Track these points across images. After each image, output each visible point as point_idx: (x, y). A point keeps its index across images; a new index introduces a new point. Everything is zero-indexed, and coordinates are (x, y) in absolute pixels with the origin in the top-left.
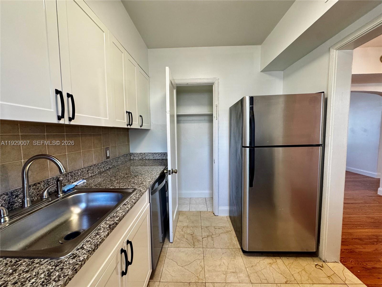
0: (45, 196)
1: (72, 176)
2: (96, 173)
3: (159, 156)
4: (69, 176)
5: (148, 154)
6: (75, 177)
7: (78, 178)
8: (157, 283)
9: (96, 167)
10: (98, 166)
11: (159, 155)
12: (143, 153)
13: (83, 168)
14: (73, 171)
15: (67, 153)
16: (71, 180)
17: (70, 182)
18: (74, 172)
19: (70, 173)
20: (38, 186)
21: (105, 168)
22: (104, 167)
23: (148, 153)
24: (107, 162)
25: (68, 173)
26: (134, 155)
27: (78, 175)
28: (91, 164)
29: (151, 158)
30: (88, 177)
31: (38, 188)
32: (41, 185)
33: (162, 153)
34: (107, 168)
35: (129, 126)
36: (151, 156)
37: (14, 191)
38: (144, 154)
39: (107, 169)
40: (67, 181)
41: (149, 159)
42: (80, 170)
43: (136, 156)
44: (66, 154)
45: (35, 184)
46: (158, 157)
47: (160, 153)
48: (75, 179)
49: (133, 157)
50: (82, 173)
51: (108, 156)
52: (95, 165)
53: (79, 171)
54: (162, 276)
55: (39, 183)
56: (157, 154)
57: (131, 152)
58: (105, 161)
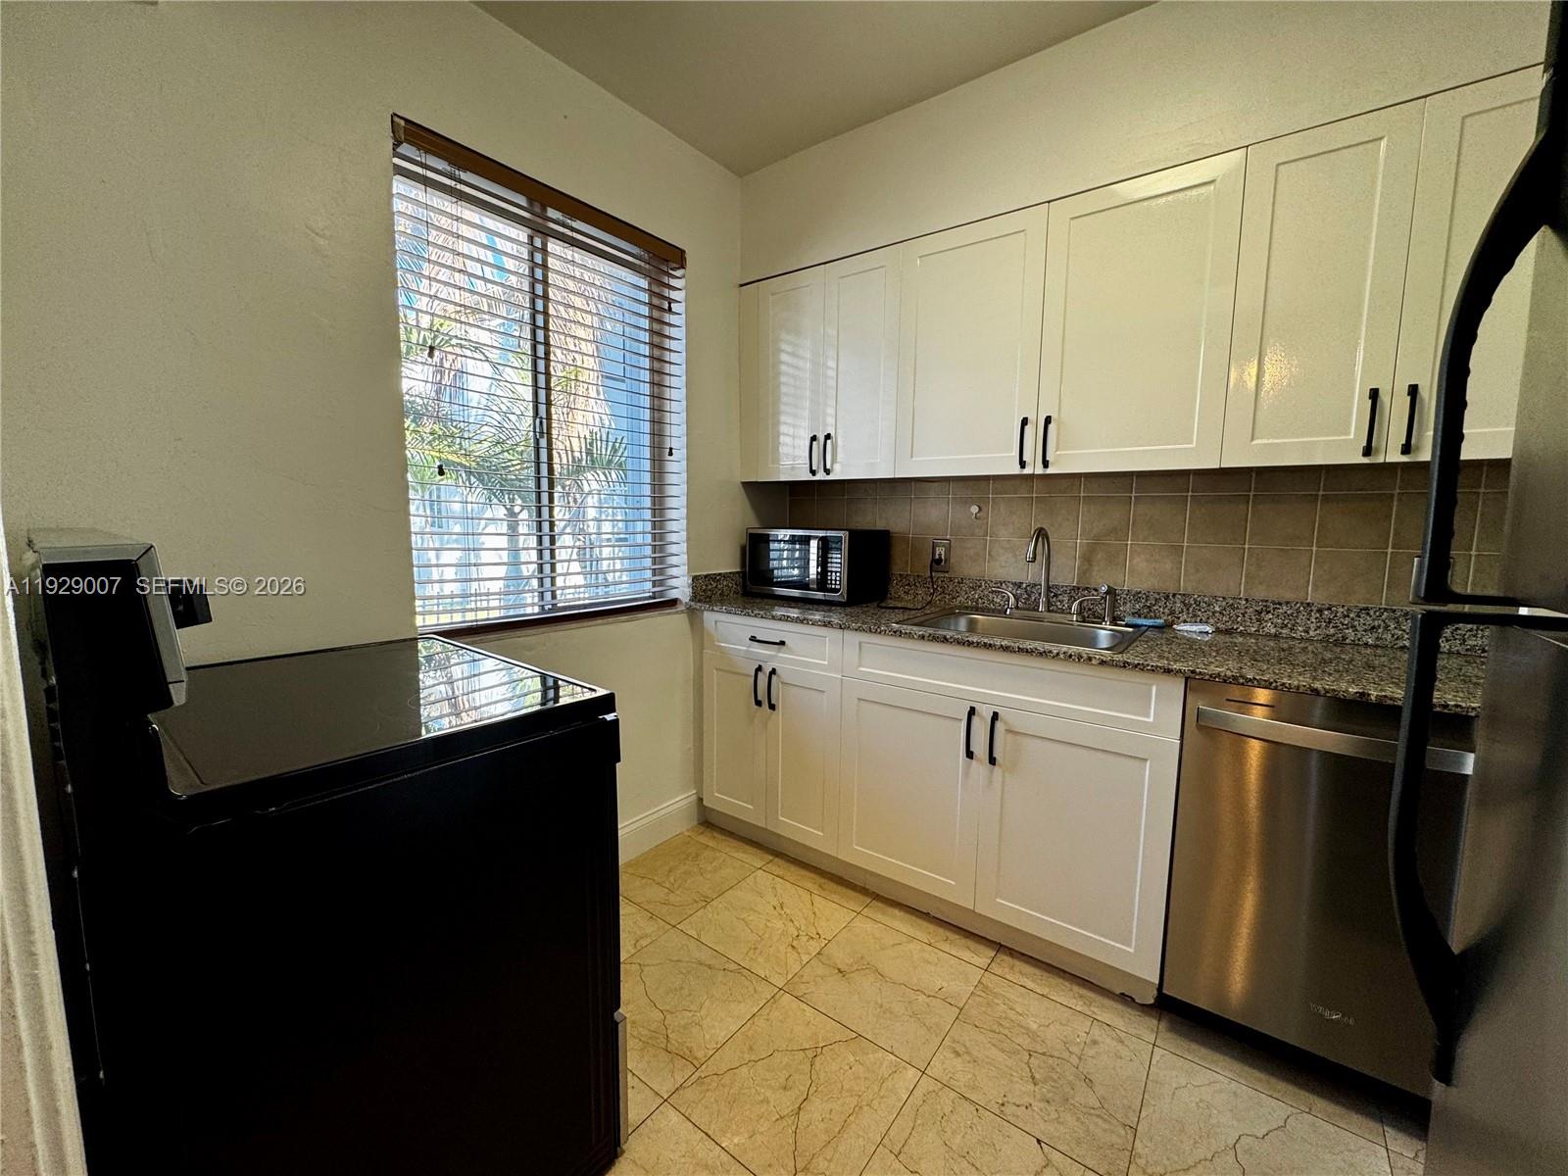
42: (1222, 599)
58: (1394, 611)
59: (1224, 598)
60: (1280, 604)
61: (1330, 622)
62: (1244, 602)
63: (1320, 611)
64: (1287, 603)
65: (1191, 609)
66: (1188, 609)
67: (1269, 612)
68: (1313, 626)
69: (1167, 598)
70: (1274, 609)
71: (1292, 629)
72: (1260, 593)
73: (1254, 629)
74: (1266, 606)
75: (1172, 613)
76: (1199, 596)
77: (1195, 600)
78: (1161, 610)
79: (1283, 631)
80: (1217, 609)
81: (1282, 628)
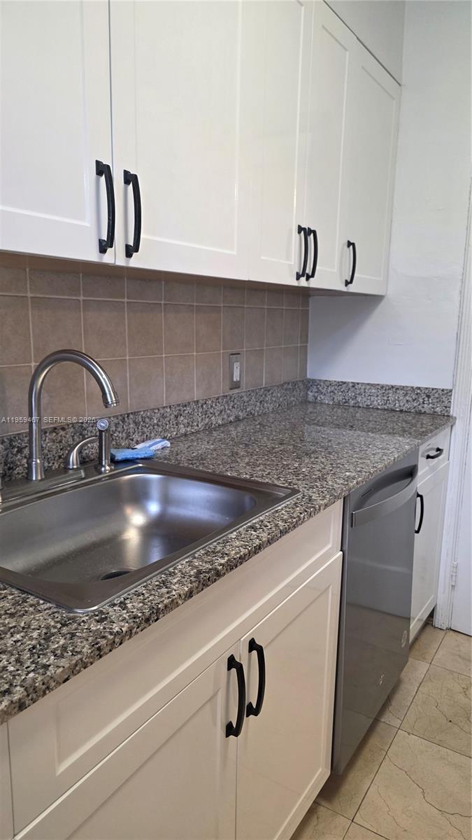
0: (73, 465)
1: (136, 423)
2: (198, 426)
3: (407, 398)
4: (131, 421)
5: (368, 387)
6: (145, 429)
7: (151, 433)
8: (342, 821)
9: (201, 410)
10: (204, 406)
11: (405, 395)
12: (351, 385)
13: (165, 405)
14: (140, 411)
15: (127, 358)
16: (134, 434)
17: (132, 440)
18: (142, 413)
19: (132, 413)
20: (61, 436)
21: (225, 416)
22: (221, 412)
23: (368, 384)
24: (231, 398)
25: (128, 415)
26: (318, 388)
27: (152, 424)
28: (186, 397)
29: (378, 402)
30: (177, 434)
31: (61, 442)
32: (66, 434)
33: (419, 388)
34: (231, 418)
35: (303, 279)
36: (377, 396)
37: (15, 438)
38: (353, 386)
39: (231, 422)
40: (124, 435)
41: (368, 407)
42: (157, 411)
43: (324, 391)
44: (125, 360)
45: (55, 428)
46: (402, 404)
47: (412, 387)
48: (143, 433)
49: (316, 395)
50: (161, 419)
51: (235, 380)
52: (198, 401)
53: (155, 413)
54: (362, 807)
55: (63, 429)
56: (401, 392)
57: (308, 376)
58: (226, 396)
59: (158, 410)
60: (186, 406)
61: (206, 415)
62: (169, 410)
63: (202, 406)
64: (189, 403)
65: (140, 428)
66: (138, 428)
67: (181, 415)
68: (200, 419)
69: (123, 421)
70: (184, 410)
71: (192, 426)
72: (175, 399)
73: (175, 433)
74: (179, 410)
75: (128, 435)
76: (144, 411)
77: (142, 417)
78: (120, 435)
79: (188, 429)
80: (155, 422)
81: (187, 427)
